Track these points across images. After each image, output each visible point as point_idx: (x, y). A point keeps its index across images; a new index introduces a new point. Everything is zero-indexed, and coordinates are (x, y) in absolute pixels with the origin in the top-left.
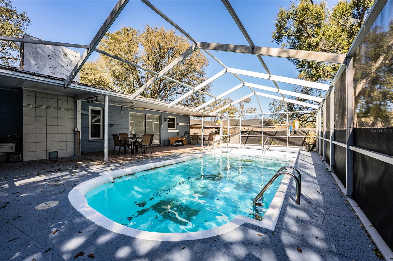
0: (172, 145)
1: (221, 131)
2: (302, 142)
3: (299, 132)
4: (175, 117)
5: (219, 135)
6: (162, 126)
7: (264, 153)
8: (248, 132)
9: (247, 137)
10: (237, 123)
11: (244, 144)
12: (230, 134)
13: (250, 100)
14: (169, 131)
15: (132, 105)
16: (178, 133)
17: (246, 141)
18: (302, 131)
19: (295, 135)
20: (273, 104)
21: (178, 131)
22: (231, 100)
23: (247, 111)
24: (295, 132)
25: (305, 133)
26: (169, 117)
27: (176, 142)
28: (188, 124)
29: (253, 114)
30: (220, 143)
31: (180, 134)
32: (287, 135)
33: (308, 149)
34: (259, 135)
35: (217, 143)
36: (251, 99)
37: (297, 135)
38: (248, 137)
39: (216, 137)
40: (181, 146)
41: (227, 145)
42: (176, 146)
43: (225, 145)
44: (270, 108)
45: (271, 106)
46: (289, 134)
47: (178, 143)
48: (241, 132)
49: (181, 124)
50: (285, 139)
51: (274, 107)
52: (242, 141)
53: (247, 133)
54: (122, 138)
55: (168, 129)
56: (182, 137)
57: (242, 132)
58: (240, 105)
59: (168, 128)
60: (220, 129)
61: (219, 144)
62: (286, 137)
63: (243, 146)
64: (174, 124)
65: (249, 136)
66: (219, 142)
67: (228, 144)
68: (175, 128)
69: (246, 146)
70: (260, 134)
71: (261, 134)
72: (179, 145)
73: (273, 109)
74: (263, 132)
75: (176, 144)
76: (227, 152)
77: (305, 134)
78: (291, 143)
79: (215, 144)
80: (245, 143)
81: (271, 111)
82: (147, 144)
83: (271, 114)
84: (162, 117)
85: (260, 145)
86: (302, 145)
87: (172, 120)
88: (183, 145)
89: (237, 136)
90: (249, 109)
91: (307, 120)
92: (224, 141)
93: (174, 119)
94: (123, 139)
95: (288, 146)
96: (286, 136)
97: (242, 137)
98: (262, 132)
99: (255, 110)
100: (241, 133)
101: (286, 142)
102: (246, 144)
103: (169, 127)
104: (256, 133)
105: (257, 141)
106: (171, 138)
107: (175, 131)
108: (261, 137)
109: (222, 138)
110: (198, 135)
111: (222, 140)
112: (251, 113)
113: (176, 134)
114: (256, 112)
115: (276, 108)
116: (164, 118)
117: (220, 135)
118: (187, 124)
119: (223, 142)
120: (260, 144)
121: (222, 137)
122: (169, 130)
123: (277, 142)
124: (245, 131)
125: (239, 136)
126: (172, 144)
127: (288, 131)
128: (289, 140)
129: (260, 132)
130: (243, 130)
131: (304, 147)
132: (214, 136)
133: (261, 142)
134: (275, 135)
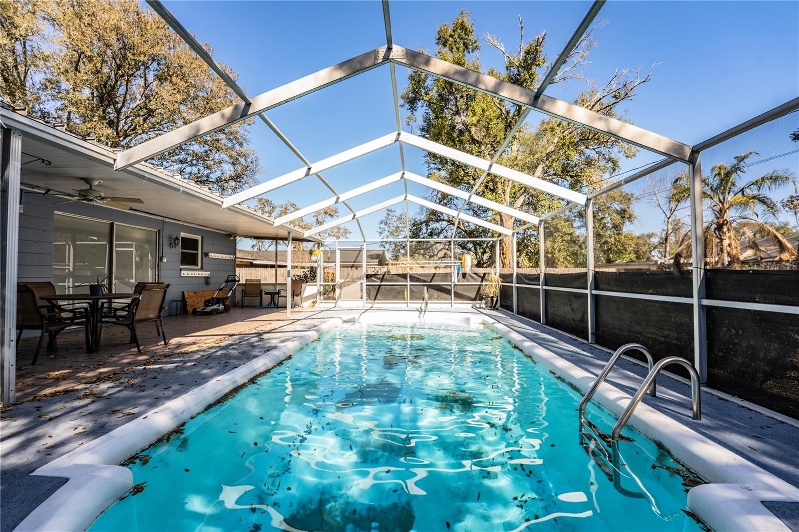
0: (195, 313)
1: (320, 273)
2: (475, 294)
3: (471, 276)
4: (199, 238)
5: (316, 282)
6: (165, 260)
7: (423, 317)
8: (381, 277)
9: (378, 287)
10: (358, 256)
11: (372, 301)
12: (342, 281)
13: (336, 212)
14: (185, 273)
15: (88, 187)
16: (207, 278)
17: (375, 294)
18: (476, 274)
19: (464, 282)
20: (386, 224)
21: (207, 274)
22: (297, 207)
23: (331, 233)
24: (464, 275)
25: (480, 276)
26: (183, 235)
27: (207, 303)
28: (232, 256)
29: (342, 239)
30: (318, 301)
31: (212, 281)
32: (453, 280)
33: (489, 305)
34: (402, 282)
35: (311, 301)
36: (338, 210)
37: (468, 281)
38: (380, 286)
39: (307, 287)
40: (222, 312)
41: (334, 305)
42: (210, 313)
43: (330, 304)
44: (380, 230)
45: (383, 226)
46: (455, 279)
47: (215, 307)
48: (365, 276)
49: (216, 255)
50: (449, 287)
51: (387, 229)
52: (369, 295)
53: (378, 278)
54: (41, 298)
55: (181, 270)
56: (220, 290)
57: (368, 277)
58: (317, 220)
59: (181, 267)
60: (319, 269)
61: (314, 302)
62: (451, 285)
63: (371, 305)
64: (196, 255)
65: (383, 283)
66: (315, 300)
67: (336, 303)
68: (199, 267)
69: (376, 306)
70: (403, 279)
71: (407, 279)
72: (217, 312)
73: (386, 233)
74: (410, 276)
75: (209, 309)
76: (353, 320)
77: (481, 279)
78: (459, 296)
79: (306, 304)
80: (373, 298)
81: (382, 235)
82: (152, 316)
83: (382, 242)
84: (166, 234)
85: (405, 301)
86: (475, 299)
87: (189, 244)
88: (227, 310)
89: (356, 286)
90: (336, 230)
91: (437, 255)
92: (325, 296)
93: (198, 240)
94: (46, 303)
95: (453, 301)
96: (450, 283)
97: (367, 285)
98: (408, 276)
99: (346, 232)
100: (365, 279)
101: (450, 294)
102: (376, 301)
103: (182, 264)
104: (395, 277)
105: (397, 294)
106: (188, 292)
107: (200, 273)
108: (406, 285)
109: (322, 289)
110: (260, 285)
111: (322, 294)
112: (338, 238)
113: (203, 281)
114: (348, 235)
115: (390, 230)
116: (170, 238)
117: (318, 283)
118: (230, 256)
119: (325, 299)
120: (404, 299)
121: (322, 287)
122: (182, 272)
123: (436, 293)
124: (374, 273)
125: (361, 284)
126: (194, 310)
127: (452, 274)
128: (455, 290)
129: (404, 276)
130: (370, 272)
131: (478, 302)
132: (303, 285)
133: (406, 296)
134: (431, 282)
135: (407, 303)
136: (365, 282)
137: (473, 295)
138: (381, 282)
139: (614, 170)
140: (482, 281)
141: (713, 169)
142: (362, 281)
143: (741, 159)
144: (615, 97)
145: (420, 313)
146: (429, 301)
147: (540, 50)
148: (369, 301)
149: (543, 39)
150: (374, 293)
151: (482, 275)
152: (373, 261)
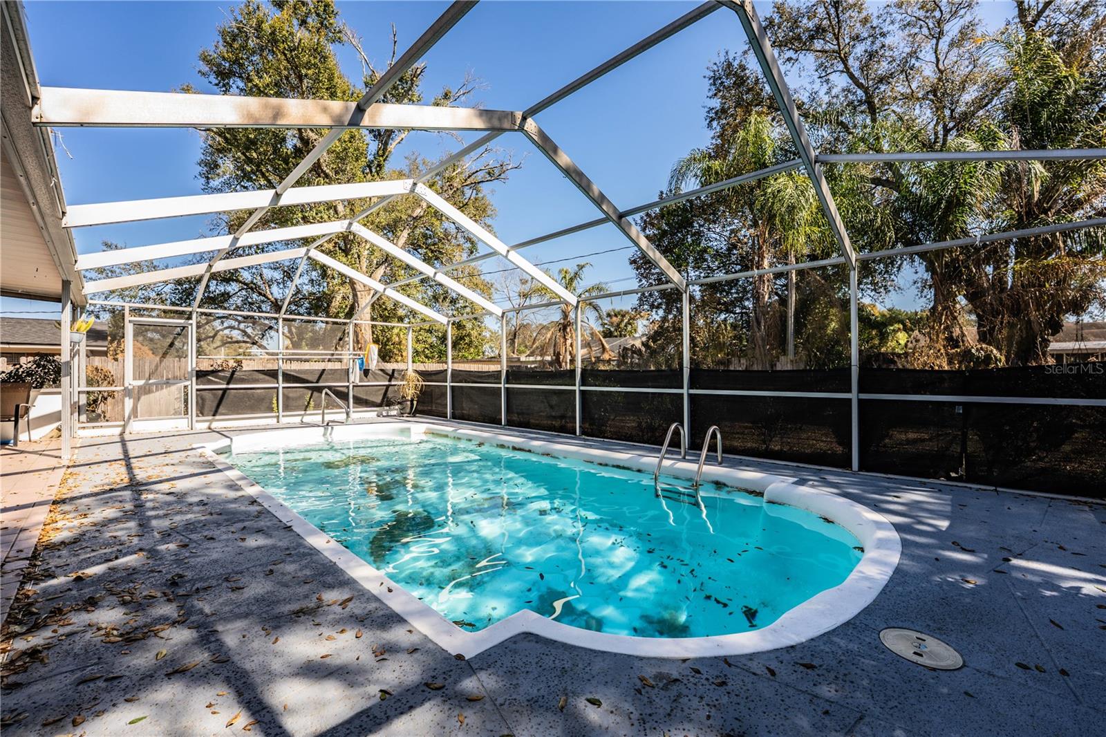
2: (381, 398)
3: (376, 374)
8: (228, 374)
9: (221, 392)
11: (210, 418)
17: (216, 404)
18: (382, 370)
19: (366, 381)
24: (366, 372)
25: (387, 374)
32: (352, 379)
33: (406, 410)
34: (269, 383)
35: (54, 426)
37: (372, 380)
38: (225, 390)
39: (40, 397)
43: (108, 430)
46: (354, 377)
48: (194, 374)
50: (345, 390)
52: (201, 406)
53: (222, 378)
57: (201, 375)
61: (62, 429)
62: (348, 387)
63: (206, 424)
65: (231, 386)
66: (63, 424)
67: (123, 426)
69: (217, 425)
70: (270, 379)
71: (277, 378)
77: (388, 377)
78: (360, 402)
79: (41, 434)
80: (212, 413)
85: (273, 414)
86: (380, 405)
89: (175, 391)
92: (94, 413)
96: (347, 384)
97: (197, 390)
98: (281, 374)
100: (194, 378)
101: (348, 400)
102: (217, 417)
104: (254, 375)
105: (258, 403)
108: (277, 388)
109: (81, 400)
111: (81, 409)
117: (73, 388)
119: (90, 420)
120: (271, 410)
121: (81, 396)
124: (211, 369)
125: (186, 388)
127: (351, 371)
128: (355, 394)
129: (273, 374)
130: (205, 366)
131: (386, 408)
132: (33, 393)
133: (275, 406)
134: (317, 382)
135: (278, 416)
136: (193, 385)
137: (378, 399)
138: (228, 384)
139: (472, 252)
140: (390, 381)
141: (560, 272)
142: (188, 383)
143: (581, 267)
144: (489, 173)
145: (326, 429)
146: (326, 411)
147: (417, 83)
148: (202, 418)
149: (421, 72)
150: (211, 403)
151: (390, 372)
152: (94, 344)
